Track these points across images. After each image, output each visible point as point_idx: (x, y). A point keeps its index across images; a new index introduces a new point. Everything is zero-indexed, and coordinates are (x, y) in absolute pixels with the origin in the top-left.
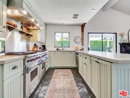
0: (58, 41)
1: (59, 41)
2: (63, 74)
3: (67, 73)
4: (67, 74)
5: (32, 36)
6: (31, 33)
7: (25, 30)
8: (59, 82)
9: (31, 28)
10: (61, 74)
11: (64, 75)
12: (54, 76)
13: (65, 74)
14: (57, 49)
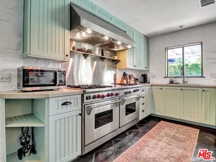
0: (190, 64)
1: (193, 65)
2: (172, 134)
3: (184, 135)
4: (184, 137)
5: (120, 61)
6: (116, 58)
7: (107, 54)
8: (152, 147)
9: (116, 49)
10: (169, 132)
11: (174, 137)
12: (150, 132)
13: (177, 135)
14: (172, 82)
